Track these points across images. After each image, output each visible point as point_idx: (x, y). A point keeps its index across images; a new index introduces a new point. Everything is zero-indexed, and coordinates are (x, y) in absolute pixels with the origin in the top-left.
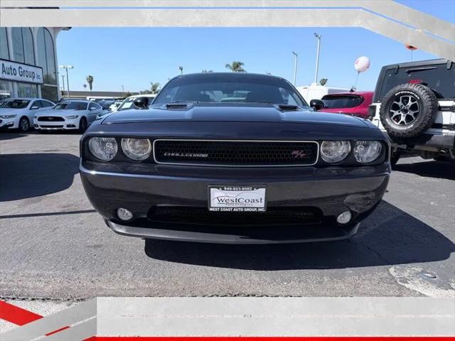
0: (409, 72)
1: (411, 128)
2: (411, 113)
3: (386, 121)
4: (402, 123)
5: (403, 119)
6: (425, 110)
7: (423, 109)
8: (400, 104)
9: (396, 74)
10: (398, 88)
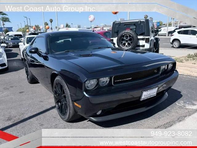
0: (125, 25)
1: (130, 48)
2: (130, 42)
3: (120, 46)
4: (126, 46)
5: (127, 44)
6: (135, 40)
7: (134, 40)
8: (125, 38)
9: (120, 25)
10: (124, 32)
